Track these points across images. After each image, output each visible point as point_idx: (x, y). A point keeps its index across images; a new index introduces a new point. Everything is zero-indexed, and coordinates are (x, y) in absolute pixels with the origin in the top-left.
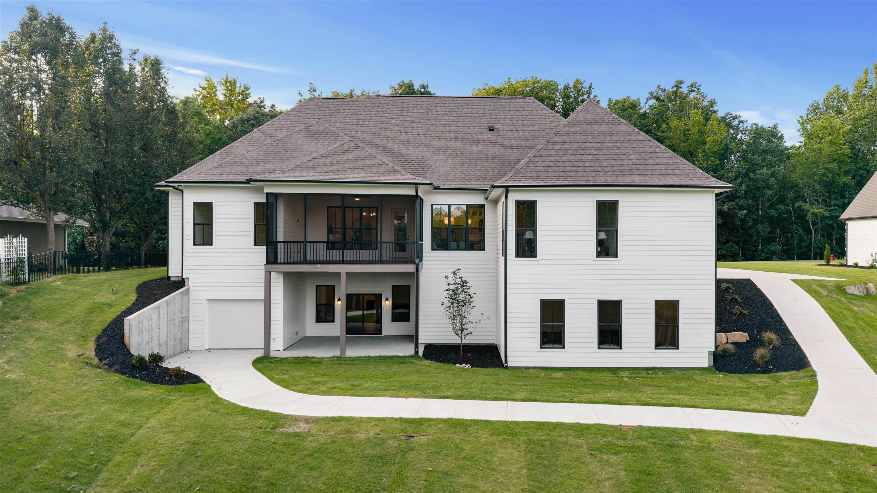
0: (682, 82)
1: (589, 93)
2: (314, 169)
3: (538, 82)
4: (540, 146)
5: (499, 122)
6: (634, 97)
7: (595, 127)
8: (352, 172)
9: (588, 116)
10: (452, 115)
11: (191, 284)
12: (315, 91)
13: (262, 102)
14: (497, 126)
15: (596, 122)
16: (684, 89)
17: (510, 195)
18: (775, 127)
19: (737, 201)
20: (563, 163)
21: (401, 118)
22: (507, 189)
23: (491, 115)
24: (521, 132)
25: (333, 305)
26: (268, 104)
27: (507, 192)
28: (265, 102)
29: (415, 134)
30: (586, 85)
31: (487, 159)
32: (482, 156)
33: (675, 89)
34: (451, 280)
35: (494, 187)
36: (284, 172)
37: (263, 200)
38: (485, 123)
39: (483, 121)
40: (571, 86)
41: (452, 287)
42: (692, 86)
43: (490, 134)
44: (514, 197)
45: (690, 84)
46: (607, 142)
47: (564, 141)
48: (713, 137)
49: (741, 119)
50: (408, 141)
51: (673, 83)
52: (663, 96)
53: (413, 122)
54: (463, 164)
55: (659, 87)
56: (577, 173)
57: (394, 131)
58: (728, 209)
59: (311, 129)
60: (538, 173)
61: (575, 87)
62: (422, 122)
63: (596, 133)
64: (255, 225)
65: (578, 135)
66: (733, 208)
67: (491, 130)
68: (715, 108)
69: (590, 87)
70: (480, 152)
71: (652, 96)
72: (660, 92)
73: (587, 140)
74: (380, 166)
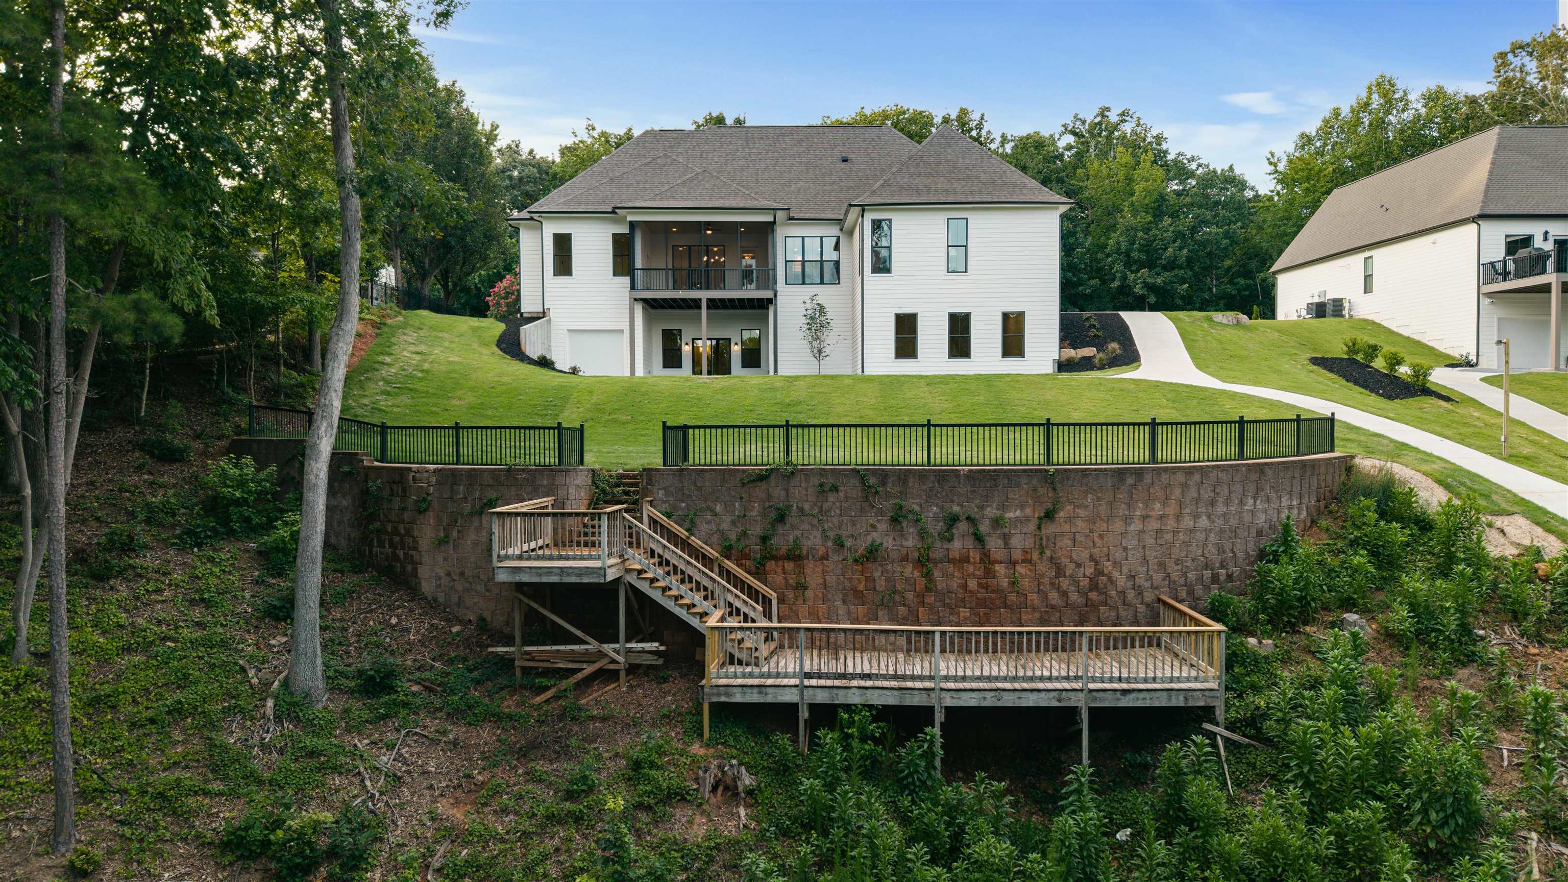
0: (1108, 109)
1: (979, 127)
2: (673, 197)
3: (904, 113)
4: (894, 169)
5: (853, 152)
6: (1046, 133)
7: (949, 151)
8: (711, 200)
9: (943, 141)
10: (801, 146)
11: (552, 314)
12: (593, 129)
13: (517, 146)
14: (851, 156)
15: (950, 146)
16: (1113, 117)
17: (866, 215)
18: (1231, 168)
19: (1176, 271)
20: (917, 184)
21: (747, 150)
22: (863, 208)
23: (844, 145)
24: (876, 163)
25: (680, 350)
26: (525, 149)
27: (863, 211)
28: (521, 146)
29: (763, 166)
30: (976, 116)
31: (841, 190)
32: (836, 187)
33: (1098, 119)
34: (808, 306)
35: (851, 206)
36: (645, 201)
37: (624, 230)
38: (838, 153)
39: (835, 152)
40: (953, 116)
41: (809, 312)
42: (1123, 114)
43: (844, 165)
44: (869, 217)
45: (1120, 112)
46: (959, 165)
47: (918, 165)
48: (1143, 184)
49: (1201, 161)
50: (757, 174)
51: (1097, 111)
52: (1084, 129)
53: (760, 154)
54: (816, 195)
55: (1076, 116)
56: (929, 193)
57: (741, 163)
58: (1164, 282)
59: (659, 161)
60: (892, 193)
61: (959, 118)
62: (770, 154)
63: (949, 157)
64: (614, 256)
65: (932, 159)
66: (1171, 282)
67: (845, 160)
68: (1164, 146)
69: (982, 118)
70: (834, 183)
71: (1066, 130)
72: (1078, 123)
73: (940, 163)
74: (736, 195)
